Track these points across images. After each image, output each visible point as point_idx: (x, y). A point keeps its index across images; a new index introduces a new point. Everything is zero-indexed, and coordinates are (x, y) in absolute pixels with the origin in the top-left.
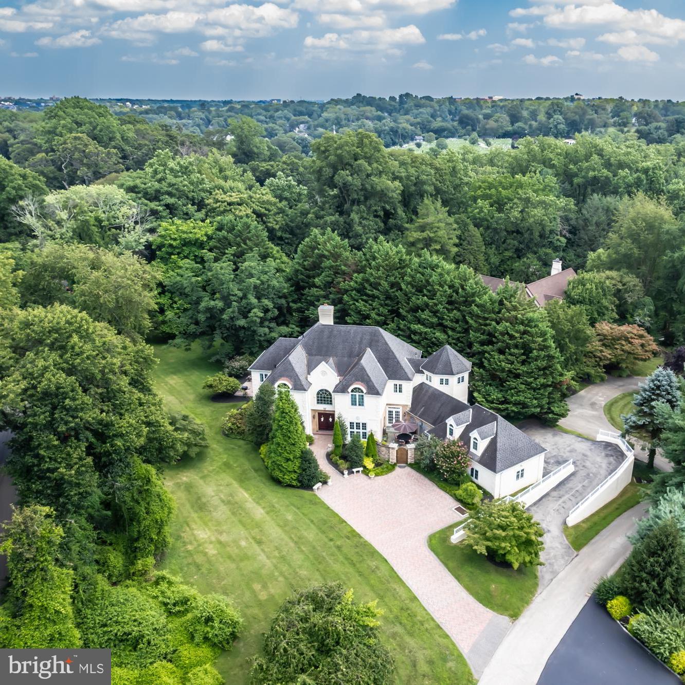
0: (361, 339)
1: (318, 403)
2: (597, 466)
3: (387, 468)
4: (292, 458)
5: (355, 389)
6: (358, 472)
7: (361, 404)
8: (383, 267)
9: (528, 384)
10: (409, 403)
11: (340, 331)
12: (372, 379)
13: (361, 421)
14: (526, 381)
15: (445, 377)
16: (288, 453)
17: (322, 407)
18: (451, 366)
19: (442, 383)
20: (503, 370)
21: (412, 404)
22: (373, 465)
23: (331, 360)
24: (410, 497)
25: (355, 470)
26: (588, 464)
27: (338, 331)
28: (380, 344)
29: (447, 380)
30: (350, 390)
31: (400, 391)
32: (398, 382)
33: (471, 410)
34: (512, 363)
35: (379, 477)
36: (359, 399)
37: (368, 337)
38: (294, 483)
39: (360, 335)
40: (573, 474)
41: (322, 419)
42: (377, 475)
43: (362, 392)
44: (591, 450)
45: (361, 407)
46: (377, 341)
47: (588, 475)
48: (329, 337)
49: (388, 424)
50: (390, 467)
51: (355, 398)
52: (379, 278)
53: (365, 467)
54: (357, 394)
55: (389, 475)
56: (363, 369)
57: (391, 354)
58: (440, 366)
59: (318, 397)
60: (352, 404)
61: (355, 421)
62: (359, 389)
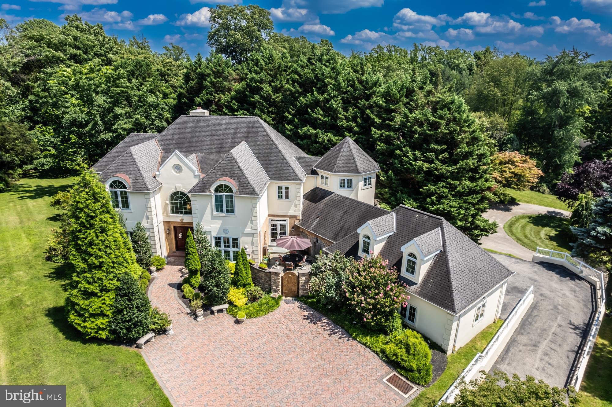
0: (235, 131)
1: (173, 212)
2: (559, 294)
3: (267, 304)
4: (97, 291)
5: (221, 186)
6: (221, 311)
7: (230, 210)
8: (265, 71)
9: (452, 188)
10: (299, 214)
11: (208, 123)
12: (246, 172)
13: (231, 235)
14: (450, 184)
15: (346, 177)
16: (89, 283)
17: (177, 218)
18: (355, 162)
19: (342, 186)
20: (420, 170)
21: (303, 214)
22: (245, 300)
23: (193, 156)
24: (306, 357)
25: (215, 308)
26: (546, 292)
27: (205, 123)
28: (260, 137)
29: (350, 181)
30: (212, 189)
31: (287, 197)
32: (283, 184)
33: (394, 214)
34: (431, 162)
35: (254, 320)
36: (227, 202)
37: (244, 129)
38: (103, 335)
39: (234, 127)
40: (534, 307)
41: (180, 236)
42: (250, 316)
43: (231, 191)
44: (535, 272)
45: (230, 215)
46: (257, 133)
47: (556, 307)
48: (194, 130)
49: (269, 242)
50: (272, 302)
51: (221, 201)
52: (261, 81)
53: (231, 303)
54: (224, 194)
55: (270, 315)
56: (233, 160)
57: (274, 148)
58: (340, 162)
59: (172, 203)
60: (217, 211)
61: (223, 236)
62: (227, 187)
